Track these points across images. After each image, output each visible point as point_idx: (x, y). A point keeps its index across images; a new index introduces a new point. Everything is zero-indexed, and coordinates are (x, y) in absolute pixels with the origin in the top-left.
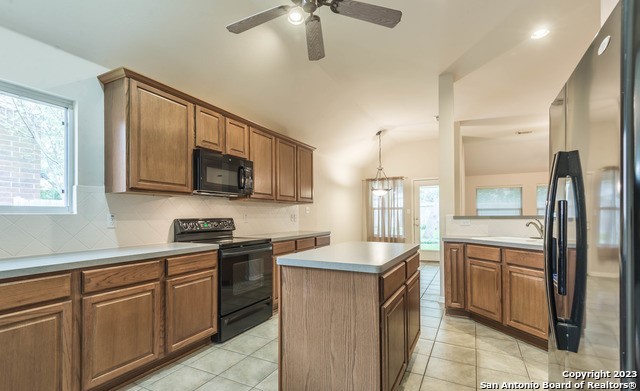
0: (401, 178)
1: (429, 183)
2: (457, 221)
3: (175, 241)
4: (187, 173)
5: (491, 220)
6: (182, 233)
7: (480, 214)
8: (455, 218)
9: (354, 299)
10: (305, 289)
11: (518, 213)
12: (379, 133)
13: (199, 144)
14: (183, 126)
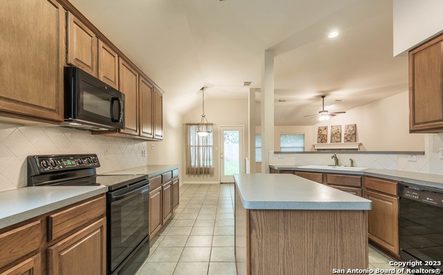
0: (212, 124)
1: (232, 129)
2: (277, 155)
3: (29, 184)
4: (57, 95)
5: (297, 154)
6: (42, 174)
7: (283, 150)
8: (275, 153)
9: (342, 238)
10: (282, 234)
11: (301, 150)
12: (203, 89)
13: (71, 61)
14: (53, 31)
